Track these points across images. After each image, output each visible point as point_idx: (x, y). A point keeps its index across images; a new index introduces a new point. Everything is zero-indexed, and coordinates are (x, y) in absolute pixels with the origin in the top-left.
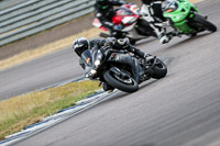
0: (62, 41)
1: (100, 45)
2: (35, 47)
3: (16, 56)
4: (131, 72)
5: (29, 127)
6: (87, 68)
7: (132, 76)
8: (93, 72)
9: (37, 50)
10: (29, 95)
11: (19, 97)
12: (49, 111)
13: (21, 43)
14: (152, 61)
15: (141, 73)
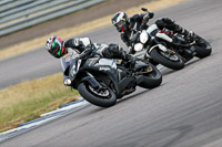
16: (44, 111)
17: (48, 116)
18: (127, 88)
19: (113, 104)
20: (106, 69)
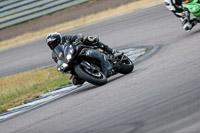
0: (61, 25)
1: (71, 41)
2: (37, 29)
3: (19, 37)
4: (100, 66)
5: (30, 102)
6: (59, 62)
7: (101, 70)
8: (65, 65)
9: (38, 33)
10: (30, 72)
11: (21, 74)
12: (48, 88)
13: (24, 25)
14: (120, 57)
15: (109, 68)
16: (11, 106)
17: (13, 111)
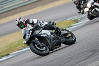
18: (56, 45)
19: (48, 54)
20: (45, 36)
